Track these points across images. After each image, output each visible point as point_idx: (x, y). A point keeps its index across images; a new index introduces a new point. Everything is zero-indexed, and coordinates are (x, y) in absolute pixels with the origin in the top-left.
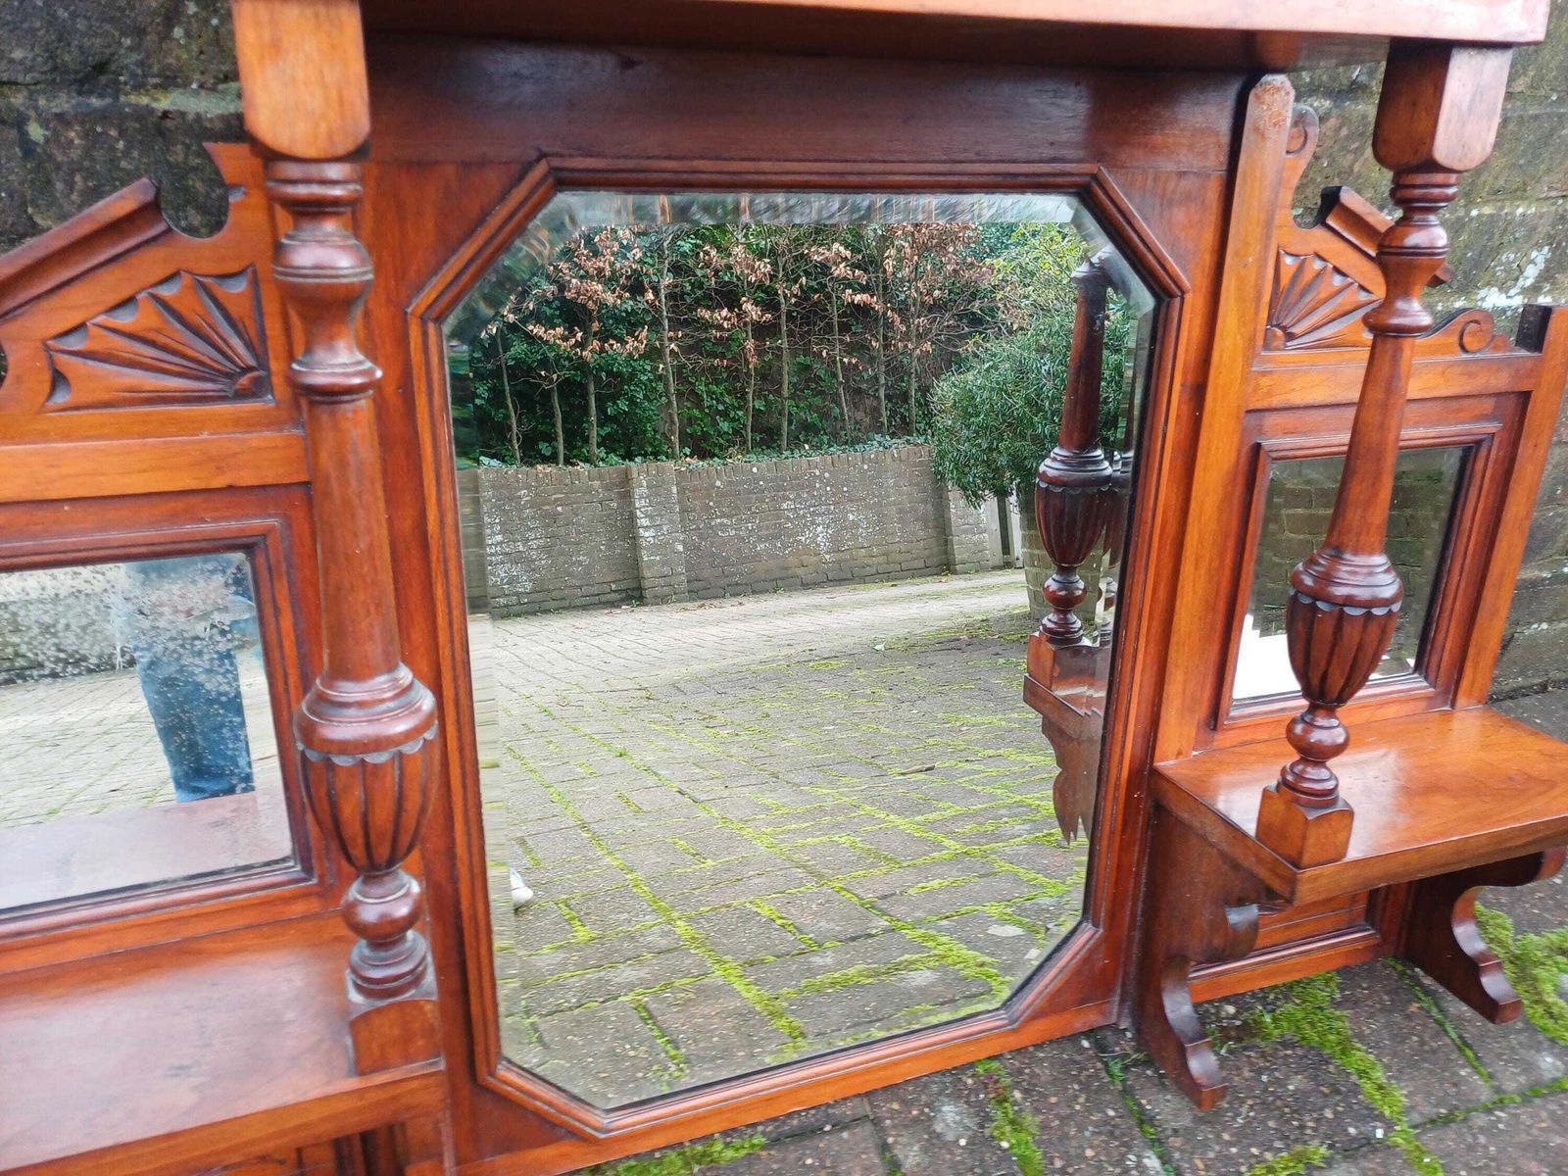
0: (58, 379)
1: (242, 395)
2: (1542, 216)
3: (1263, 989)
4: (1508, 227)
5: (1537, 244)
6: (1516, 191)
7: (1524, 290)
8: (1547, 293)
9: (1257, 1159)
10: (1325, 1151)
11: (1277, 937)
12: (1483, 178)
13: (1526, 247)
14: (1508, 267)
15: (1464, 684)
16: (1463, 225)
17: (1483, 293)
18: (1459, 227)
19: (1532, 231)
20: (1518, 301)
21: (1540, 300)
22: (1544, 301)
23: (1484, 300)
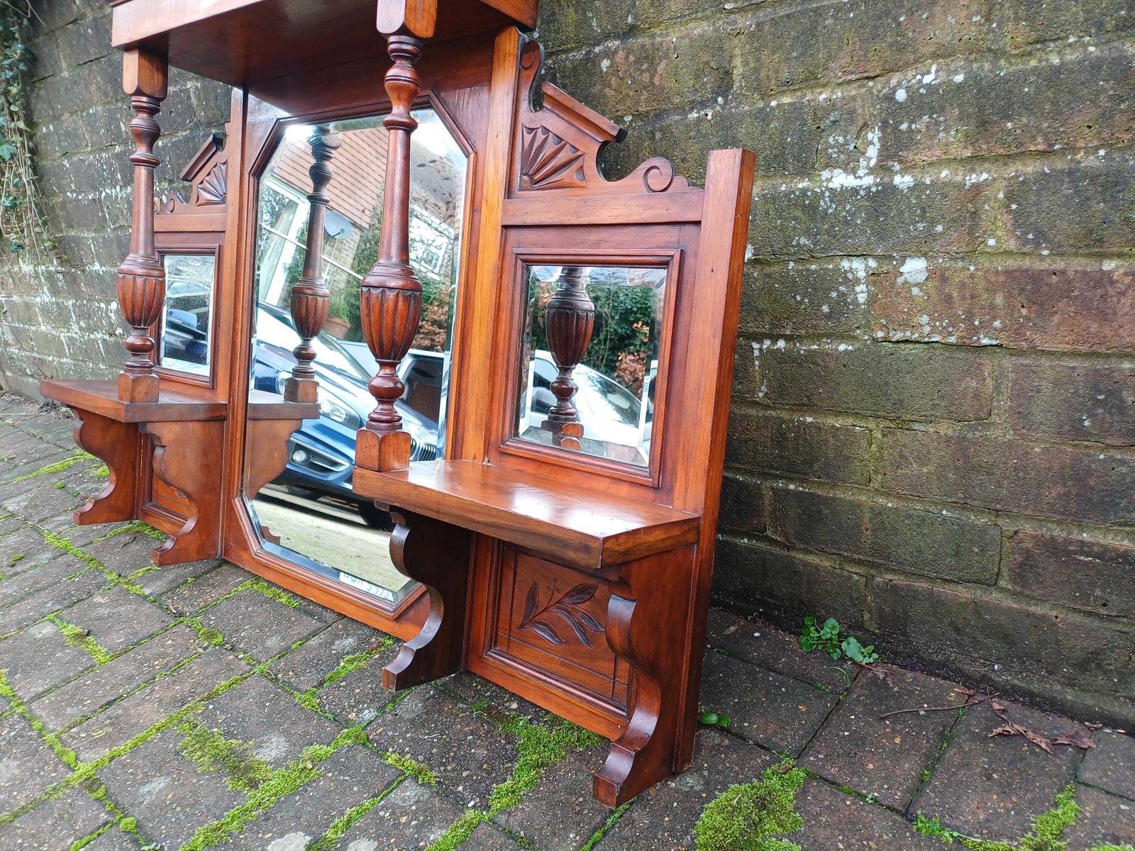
0: (198, 197)
1: (222, 202)
2: (854, 99)
3: (547, 712)
4: (818, 112)
5: (865, 125)
6: (806, 80)
7: (871, 171)
8: (903, 172)
9: (402, 753)
10: (433, 782)
11: (555, 667)
12: (763, 74)
13: (854, 129)
14: (841, 148)
15: (679, 486)
16: (767, 115)
17: (825, 174)
18: (763, 116)
19: (852, 112)
20: (868, 181)
21: (897, 180)
22: (903, 181)
23: (829, 180)
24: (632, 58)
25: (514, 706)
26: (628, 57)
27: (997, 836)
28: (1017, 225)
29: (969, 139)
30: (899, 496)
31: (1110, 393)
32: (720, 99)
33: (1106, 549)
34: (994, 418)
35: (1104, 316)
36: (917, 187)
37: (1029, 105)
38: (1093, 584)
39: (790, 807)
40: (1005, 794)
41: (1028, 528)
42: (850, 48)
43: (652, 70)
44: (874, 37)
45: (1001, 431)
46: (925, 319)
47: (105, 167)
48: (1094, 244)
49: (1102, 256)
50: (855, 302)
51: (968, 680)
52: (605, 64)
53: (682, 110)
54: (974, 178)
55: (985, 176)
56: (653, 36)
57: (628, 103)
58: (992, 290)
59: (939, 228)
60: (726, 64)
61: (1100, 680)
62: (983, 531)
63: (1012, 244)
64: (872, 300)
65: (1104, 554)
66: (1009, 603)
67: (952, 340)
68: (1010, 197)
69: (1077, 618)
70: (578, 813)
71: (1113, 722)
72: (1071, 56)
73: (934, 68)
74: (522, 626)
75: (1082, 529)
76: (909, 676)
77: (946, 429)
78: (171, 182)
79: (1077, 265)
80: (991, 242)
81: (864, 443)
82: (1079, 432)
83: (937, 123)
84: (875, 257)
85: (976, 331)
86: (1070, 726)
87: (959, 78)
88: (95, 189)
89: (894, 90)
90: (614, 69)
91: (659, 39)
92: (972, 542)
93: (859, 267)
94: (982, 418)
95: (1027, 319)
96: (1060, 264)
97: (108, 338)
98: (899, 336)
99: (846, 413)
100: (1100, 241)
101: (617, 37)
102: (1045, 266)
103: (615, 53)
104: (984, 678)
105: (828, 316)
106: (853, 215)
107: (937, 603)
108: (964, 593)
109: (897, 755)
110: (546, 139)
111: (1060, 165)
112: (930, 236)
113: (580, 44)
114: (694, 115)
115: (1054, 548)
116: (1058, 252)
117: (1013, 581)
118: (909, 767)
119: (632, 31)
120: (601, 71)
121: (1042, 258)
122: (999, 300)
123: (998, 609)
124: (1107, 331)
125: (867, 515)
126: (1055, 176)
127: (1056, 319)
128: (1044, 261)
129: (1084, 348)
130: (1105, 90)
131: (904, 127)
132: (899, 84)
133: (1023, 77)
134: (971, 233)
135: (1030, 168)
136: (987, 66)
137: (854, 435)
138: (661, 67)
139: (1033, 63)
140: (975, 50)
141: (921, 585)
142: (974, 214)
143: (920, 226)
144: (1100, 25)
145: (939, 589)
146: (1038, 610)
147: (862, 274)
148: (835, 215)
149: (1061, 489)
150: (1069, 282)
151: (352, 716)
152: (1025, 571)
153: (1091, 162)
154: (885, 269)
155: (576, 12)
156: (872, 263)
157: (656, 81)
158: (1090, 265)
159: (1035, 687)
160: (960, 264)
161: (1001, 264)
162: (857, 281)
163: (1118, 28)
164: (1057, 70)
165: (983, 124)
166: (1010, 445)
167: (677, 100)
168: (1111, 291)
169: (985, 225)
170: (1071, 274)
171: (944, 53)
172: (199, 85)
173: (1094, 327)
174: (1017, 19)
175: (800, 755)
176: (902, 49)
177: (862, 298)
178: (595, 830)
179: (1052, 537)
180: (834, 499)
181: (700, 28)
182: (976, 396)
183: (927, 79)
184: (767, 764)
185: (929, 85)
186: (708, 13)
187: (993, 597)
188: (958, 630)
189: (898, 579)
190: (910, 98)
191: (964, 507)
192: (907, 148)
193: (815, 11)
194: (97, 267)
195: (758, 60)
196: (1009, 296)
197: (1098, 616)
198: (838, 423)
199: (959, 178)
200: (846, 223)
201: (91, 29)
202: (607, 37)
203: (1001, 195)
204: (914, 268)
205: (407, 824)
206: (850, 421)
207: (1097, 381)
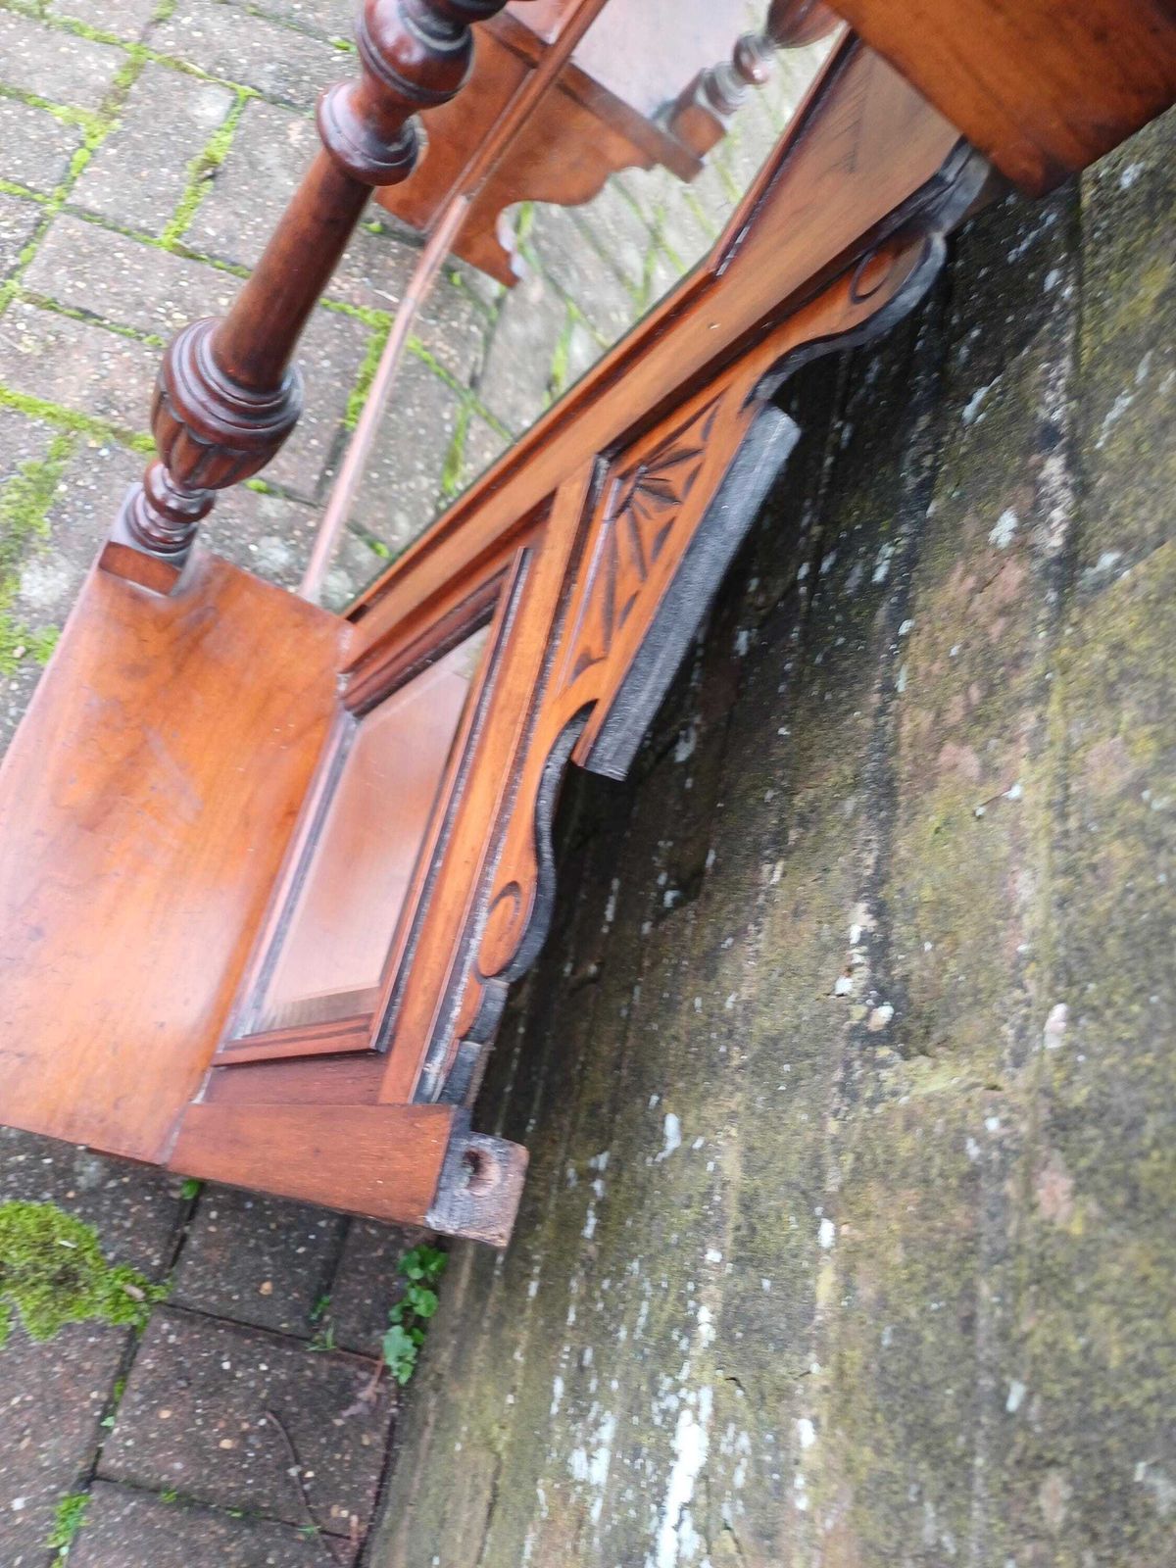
4: (787, 1400)
6: (842, 1377)
12: (878, 1195)
16: (811, 1208)
17: (704, 1403)
18: (811, 1193)
23: (695, 1414)
24: (1002, 632)
26: (1007, 611)
39: (68, 1318)
43: (967, 727)
50: (576, 1443)
52: (1007, 527)
56: (1040, 690)
60: (944, 1027)
64: (567, 1489)
81: (500, 1410)
90: (987, 574)
91: (1029, 720)
93: (601, 1468)
103: (1026, 551)
106: (638, 1480)
113: (1083, 381)
114: (860, 924)
118: (176, 1470)
119: (1072, 588)
120: (992, 524)
137: (508, 1389)
138: (968, 760)
147: (594, 1472)
157: (947, 753)
162: (590, 1458)
167: (903, 842)
177: (575, 1462)
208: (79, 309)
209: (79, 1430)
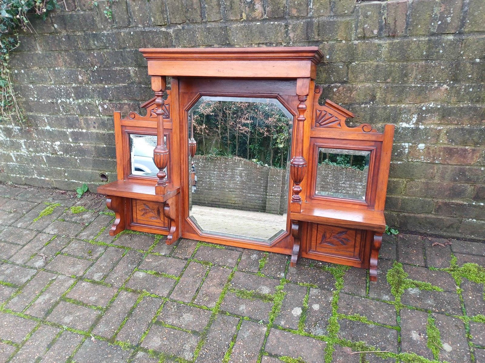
0: (151, 115)
1: (167, 118)
2: (411, 107)
3: (331, 263)
4: (400, 109)
5: (413, 113)
6: (399, 102)
7: (413, 124)
8: (422, 125)
9: (302, 282)
10: (317, 287)
11: (333, 252)
12: (387, 99)
13: (410, 114)
14: (406, 118)
15: (376, 205)
16: (386, 108)
17: (401, 123)
18: (385, 108)
19: (410, 111)
20: (413, 126)
21: (420, 127)
22: (422, 127)
23: (402, 125)
24: (345, 89)
25: (321, 264)
26: (343, 89)
27: (446, 267)
28: (448, 138)
29: (439, 120)
30: (409, 196)
31: (463, 173)
32: (371, 102)
33: (457, 203)
34: (436, 178)
35: (464, 158)
36: (426, 129)
37: (454, 114)
38: (454, 211)
39: (404, 272)
40: (442, 258)
41: (440, 200)
42: (412, 97)
43: (351, 93)
44: (419, 95)
45: (437, 180)
46: (423, 157)
47: (62, 91)
48: (465, 143)
49: (466, 146)
50: (405, 153)
51: (421, 234)
52: (335, 90)
53: (360, 104)
54: (439, 128)
55: (442, 128)
56: (353, 85)
57: (341, 100)
58: (440, 151)
59: (429, 138)
60: (375, 94)
61: (452, 230)
62: (429, 202)
63: (446, 142)
64: (409, 152)
65: (457, 205)
66: (433, 216)
67: (429, 162)
68: (447, 132)
69: (448, 218)
70: (359, 285)
71: (454, 238)
72: (465, 105)
73: (432, 103)
74: (321, 243)
75: (452, 200)
76: (408, 236)
77: (423, 180)
78: (110, 100)
79: (460, 147)
80: (441, 141)
81: (402, 184)
82: (455, 180)
83: (432, 116)
84: (412, 143)
85: (435, 160)
86: (446, 240)
87: (439, 107)
88: (53, 98)
89: (422, 107)
90: (338, 91)
91: (354, 86)
92: (427, 205)
93: (407, 145)
94: (432, 178)
95: (447, 158)
96: (456, 147)
97: (50, 155)
98: (415, 160)
99: (398, 178)
100: (466, 143)
101: (339, 83)
102: (453, 147)
103: (339, 87)
104: (425, 233)
105: (396, 156)
106: (407, 134)
107: (416, 218)
108: (423, 215)
109: (417, 255)
110: (325, 114)
111: (459, 127)
112: (427, 139)
113: (325, 83)
114: (363, 106)
115: (446, 204)
116: (456, 144)
117: (435, 212)
118: (421, 257)
119: (345, 82)
120: (333, 91)
121: (452, 145)
122: (441, 154)
123: (431, 218)
124: (465, 160)
125: (400, 201)
126: (459, 129)
127: (454, 158)
128: (453, 146)
129: (459, 164)
130: (471, 113)
131: (424, 115)
132: (424, 106)
133: (454, 108)
134: (437, 139)
135: (453, 127)
136: (446, 105)
137: (399, 182)
138: (354, 93)
139: (457, 106)
140: (443, 101)
141: (412, 215)
142: (438, 136)
143: (425, 137)
144: (472, 100)
145: (416, 215)
146: (440, 217)
147: (407, 146)
148: (402, 133)
149: (449, 192)
150: (458, 151)
151: (278, 276)
152: (438, 209)
153: (466, 127)
154: (414, 146)
155: (326, 74)
156: (410, 144)
157: (352, 96)
158: (463, 147)
159: (437, 233)
160: (433, 146)
161: (443, 146)
162: (406, 148)
163: (476, 101)
164: (462, 108)
165: (443, 117)
166: (439, 183)
167: (357, 101)
168: (467, 153)
169: (441, 138)
170: (459, 149)
171: (435, 100)
172: (137, 69)
173: (462, 160)
174: (455, 96)
175: (398, 260)
176: (425, 98)
177: (406, 152)
178: (366, 288)
179: (446, 202)
180: (391, 198)
181: (368, 85)
182: (432, 173)
183: (431, 106)
184: (392, 264)
185: (431, 107)
186: (372, 82)
187: (430, 215)
188: (420, 224)
189: (406, 214)
190: (426, 110)
191: (425, 197)
192: (424, 120)
193: (404, 86)
194: (48, 128)
195: (386, 95)
196: (444, 153)
197: (454, 217)
198: (395, 180)
199: (436, 128)
200: (405, 135)
201: (65, 38)
202: (336, 82)
203: (445, 132)
204: (422, 146)
205: (321, 298)
206: (398, 179)
207: (460, 170)
208: (196, 292)
209: (420, 269)
